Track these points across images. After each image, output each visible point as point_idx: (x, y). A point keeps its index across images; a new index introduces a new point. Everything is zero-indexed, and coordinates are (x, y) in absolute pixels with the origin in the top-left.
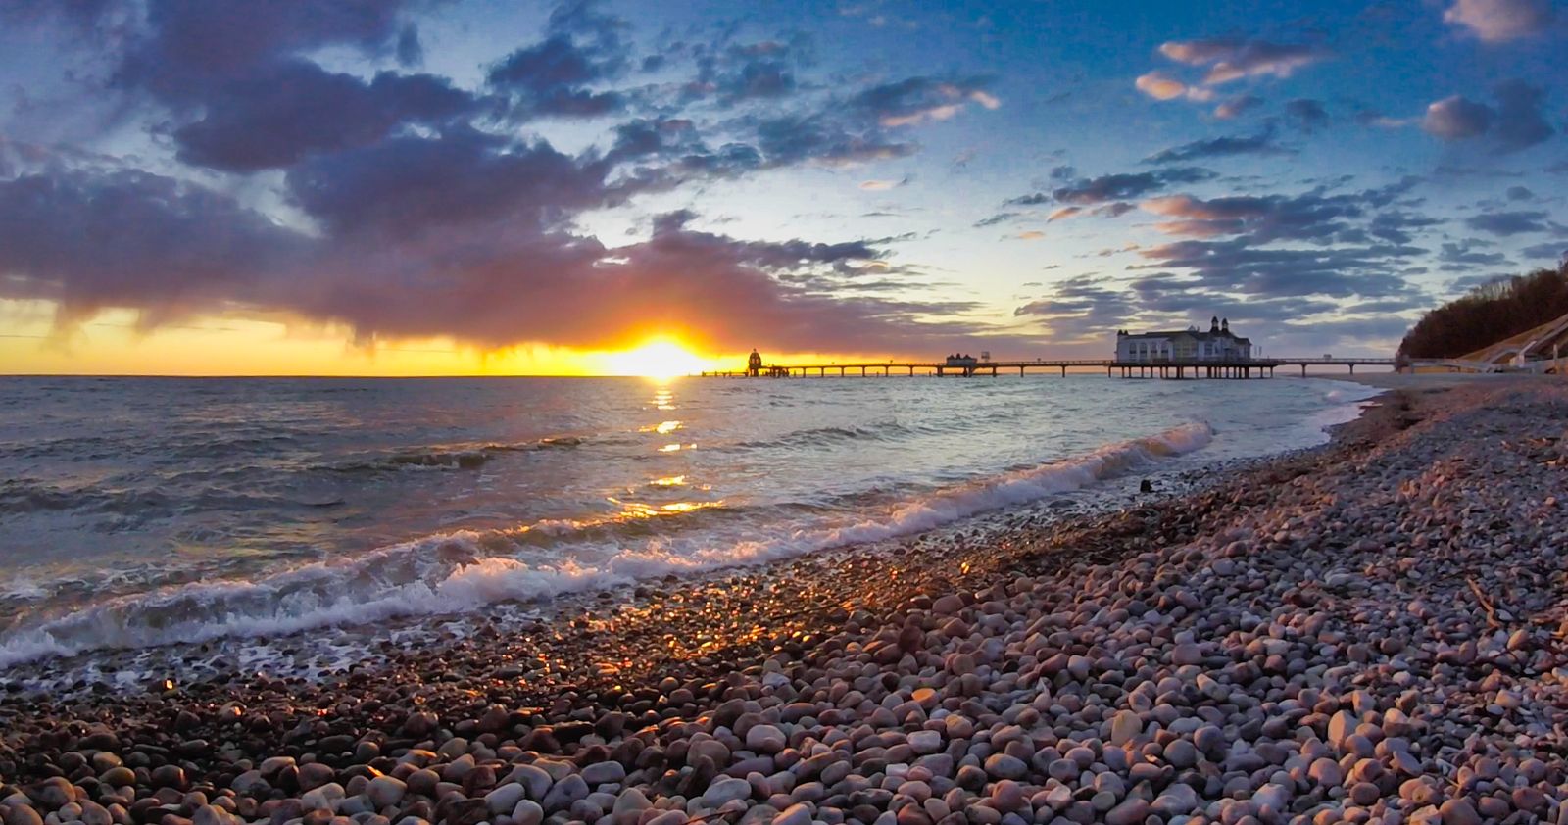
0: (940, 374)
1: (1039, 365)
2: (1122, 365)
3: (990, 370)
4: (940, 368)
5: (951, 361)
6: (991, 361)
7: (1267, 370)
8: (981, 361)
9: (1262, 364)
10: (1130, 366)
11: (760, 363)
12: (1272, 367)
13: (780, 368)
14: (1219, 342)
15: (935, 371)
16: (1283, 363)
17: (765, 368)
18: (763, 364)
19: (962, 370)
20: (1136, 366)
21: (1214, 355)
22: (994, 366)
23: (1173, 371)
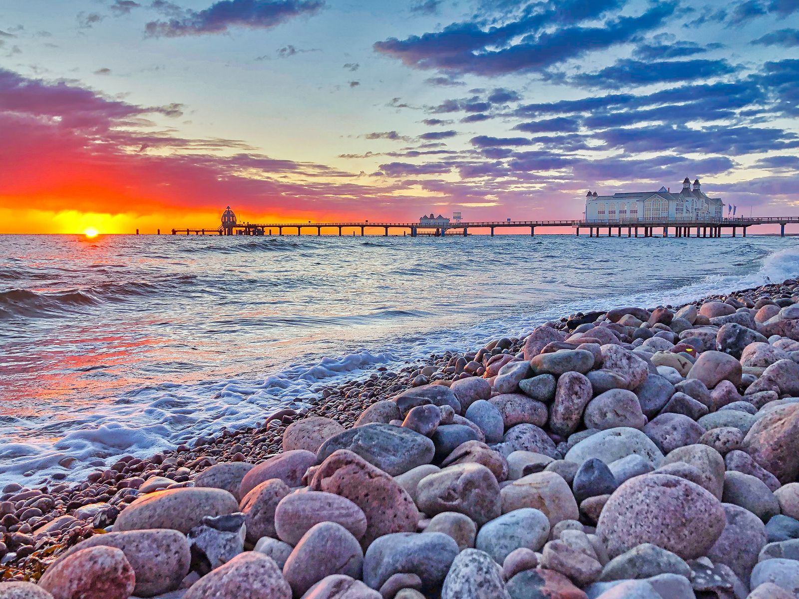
0: (414, 234)
1: (509, 225)
2: (591, 226)
3: (462, 230)
4: (413, 228)
5: (426, 221)
6: (462, 221)
7: (739, 231)
8: (453, 221)
9: (733, 224)
10: (599, 226)
11: (234, 222)
12: (745, 226)
13: (255, 226)
14: (690, 203)
15: (409, 231)
16: (759, 222)
17: (239, 226)
18: (238, 223)
19: (434, 230)
20: (604, 226)
21: (685, 215)
22: (466, 226)
23: (641, 231)
